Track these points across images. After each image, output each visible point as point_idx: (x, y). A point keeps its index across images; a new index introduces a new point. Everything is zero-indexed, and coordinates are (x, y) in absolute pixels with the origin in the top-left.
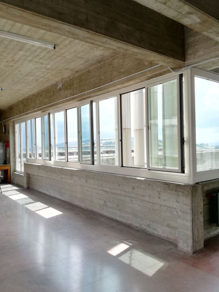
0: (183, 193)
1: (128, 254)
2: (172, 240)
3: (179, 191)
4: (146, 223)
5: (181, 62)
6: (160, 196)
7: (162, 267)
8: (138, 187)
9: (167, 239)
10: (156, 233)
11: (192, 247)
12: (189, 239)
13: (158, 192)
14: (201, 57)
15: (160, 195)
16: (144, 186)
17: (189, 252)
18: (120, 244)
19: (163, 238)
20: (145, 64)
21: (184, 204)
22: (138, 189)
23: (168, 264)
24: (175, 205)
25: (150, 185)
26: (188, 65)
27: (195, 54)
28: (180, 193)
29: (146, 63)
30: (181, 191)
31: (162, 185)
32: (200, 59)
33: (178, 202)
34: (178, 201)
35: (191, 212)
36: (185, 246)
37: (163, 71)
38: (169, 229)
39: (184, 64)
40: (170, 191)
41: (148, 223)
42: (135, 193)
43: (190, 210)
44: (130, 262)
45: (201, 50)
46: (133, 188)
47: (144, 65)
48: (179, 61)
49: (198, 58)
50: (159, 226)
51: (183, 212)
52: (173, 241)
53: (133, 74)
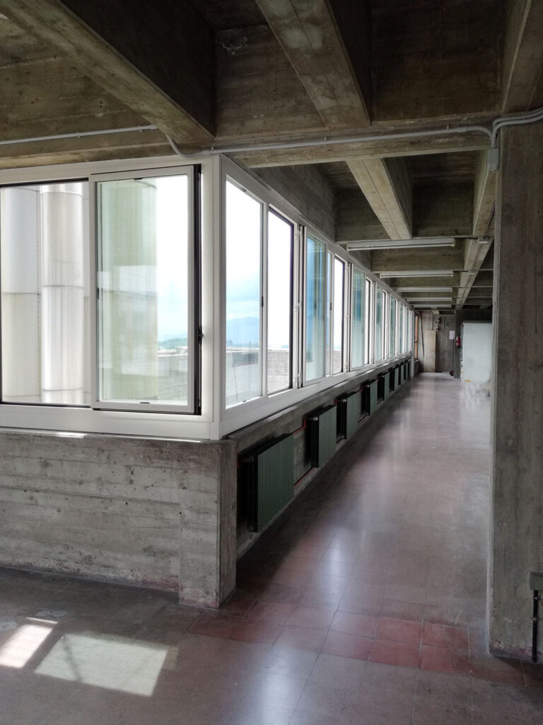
0: (198, 463)
1: (58, 651)
2: (158, 585)
3: (189, 460)
4: (81, 553)
5: (208, 135)
6: (132, 479)
7: (167, 661)
8: (60, 460)
9: (144, 587)
10: (110, 575)
11: (218, 592)
12: (210, 574)
13: (129, 467)
14: (256, 134)
15: (132, 473)
16: (81, 456)
17: (211, 606)
18: (20, 629)
19: (133, 585)
20: (96, 115)
21: (200, 491)
22: (62, 464)
23: (175, 649)
24: (176, 495)
25: (103, 451)
26: (219, 145)
27: (243, 124)
28: (192, 465)
29: (98, 113)
30: (194, 460)
31: (139, 448)
32: (253, 137)
33: (184, 488)
34: (185, 486)
35: (219, 509)
36: (201, 595)
37: (151, 147)
38: (150, 560)
39: (213, 141)
40: (162, 463)
41: (88, 554)
42: (52, 478)
43: (216, 502)
44: (77, 673)
45: (258, 118)
46: (46, 464)
47: (94, 116)
48: (206, 130)
49: (249, 136)
50: (120, 556)
51: (198, 512)
52: (160, 588)
53: (51, 134)
